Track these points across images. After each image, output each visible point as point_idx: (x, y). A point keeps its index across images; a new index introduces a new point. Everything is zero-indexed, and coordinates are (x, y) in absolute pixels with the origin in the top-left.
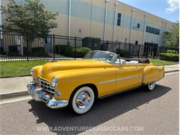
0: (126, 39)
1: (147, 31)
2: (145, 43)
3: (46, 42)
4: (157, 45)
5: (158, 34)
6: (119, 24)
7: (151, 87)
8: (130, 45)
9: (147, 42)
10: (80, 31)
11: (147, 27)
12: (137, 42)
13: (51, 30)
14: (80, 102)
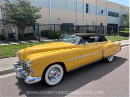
0: (93, 22)
1: (109, 15)
2: (108, 24)
3: (34, 29)
4: (117, 25)
5: (118, 16)
6: (87, 12)
7: (111, 60)
8: (96, 26)
9: (109, 23)
10: (59, 19)
11: (109, 12)
12: (101, 24)
13: (37, 20)
14: (52, 76)
